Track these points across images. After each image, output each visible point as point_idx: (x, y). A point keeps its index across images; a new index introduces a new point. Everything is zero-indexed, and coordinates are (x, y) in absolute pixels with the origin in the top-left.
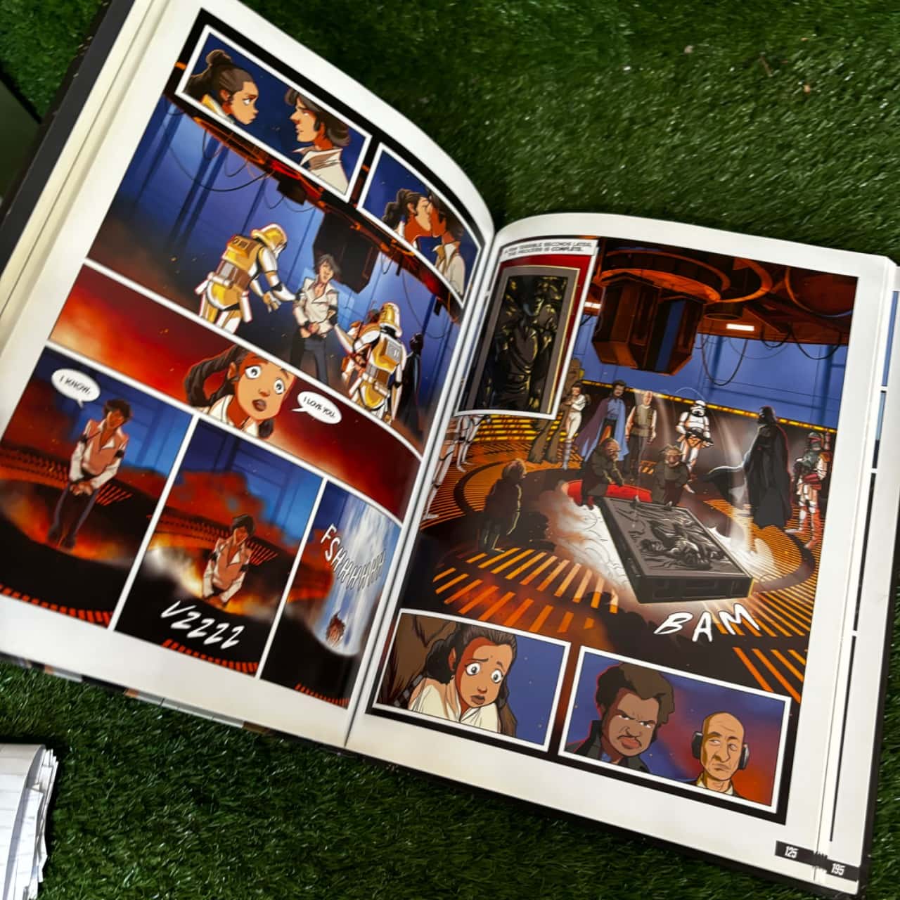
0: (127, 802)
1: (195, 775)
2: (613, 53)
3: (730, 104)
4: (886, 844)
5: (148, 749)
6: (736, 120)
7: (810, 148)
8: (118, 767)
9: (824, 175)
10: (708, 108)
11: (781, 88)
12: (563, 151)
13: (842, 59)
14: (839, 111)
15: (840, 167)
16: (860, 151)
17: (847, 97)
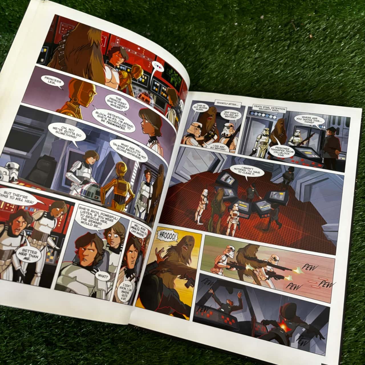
0: (14, 345)
1: (46, 333)
2: (230, 17)
3: (279, 41)
4: (346, 358)
5: (24, 321)
6: (282, 48)
7: (312, 61)
8: (10, 329)
9: (318, 73)
10: (270, 42)
11: (300, 35)
12: (209, 58)
13: (325, 24)
14: (324, 46)
15: (324, 70)
16: (333, 63)
17: (328, 41)
